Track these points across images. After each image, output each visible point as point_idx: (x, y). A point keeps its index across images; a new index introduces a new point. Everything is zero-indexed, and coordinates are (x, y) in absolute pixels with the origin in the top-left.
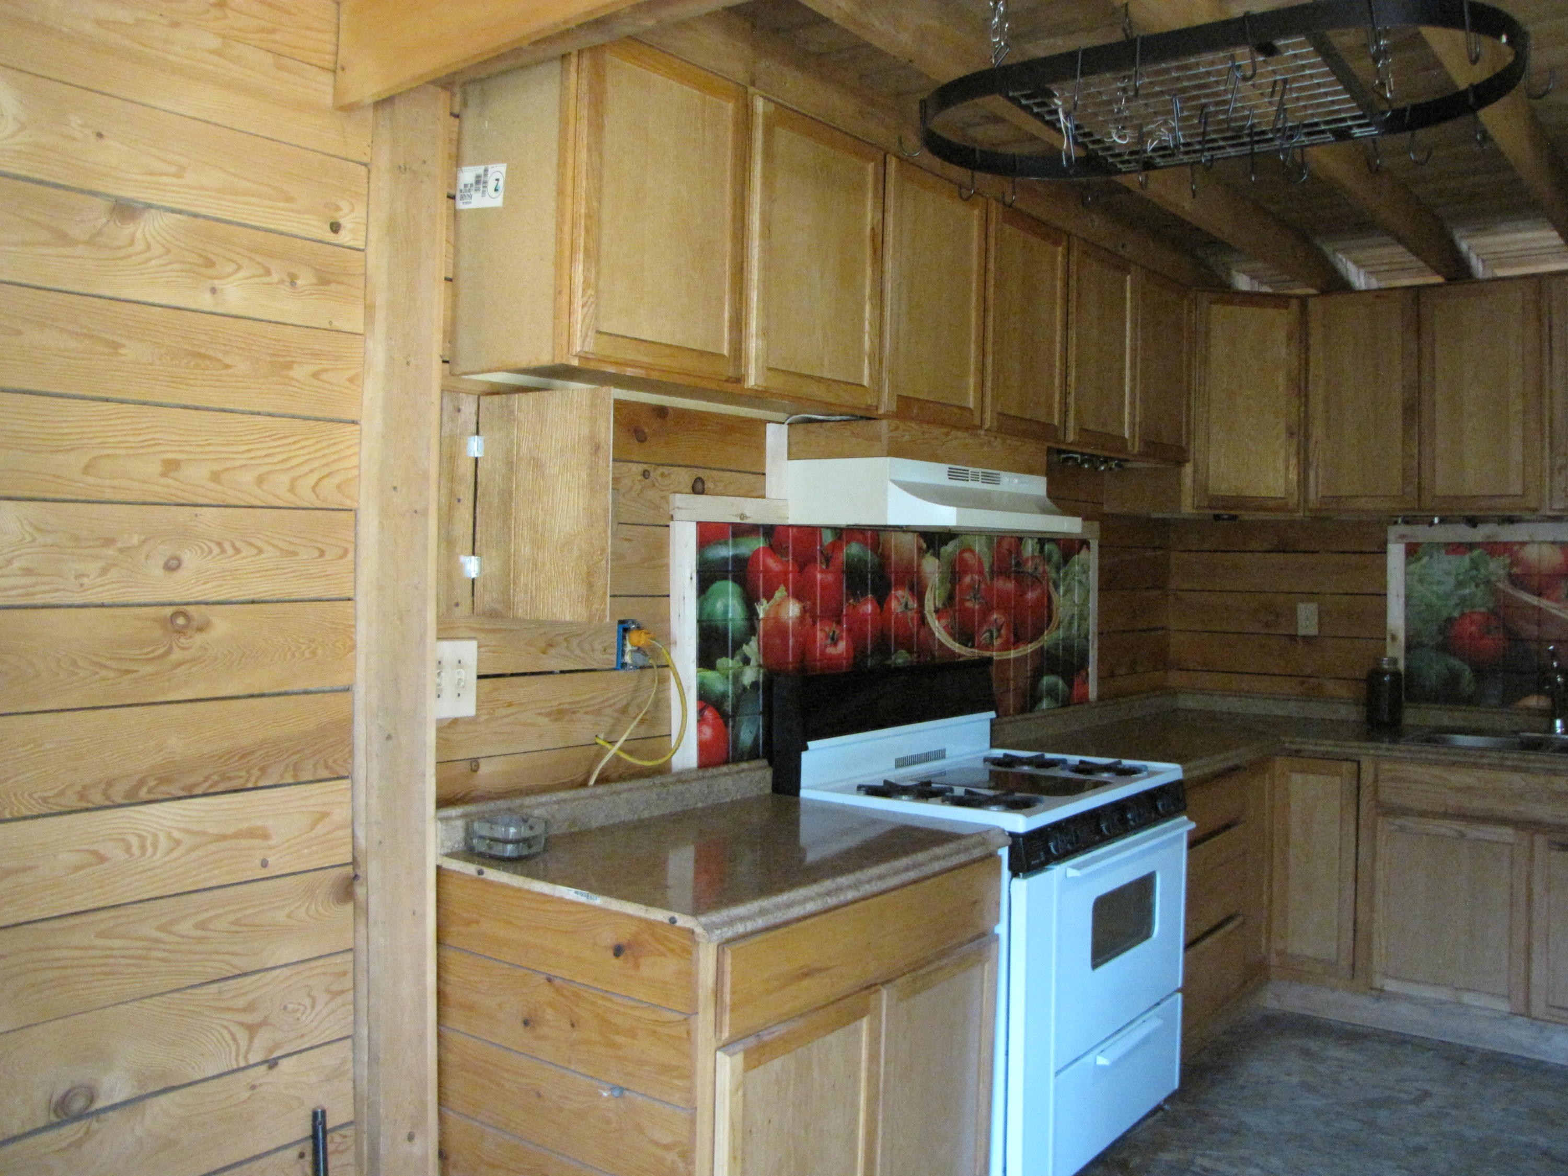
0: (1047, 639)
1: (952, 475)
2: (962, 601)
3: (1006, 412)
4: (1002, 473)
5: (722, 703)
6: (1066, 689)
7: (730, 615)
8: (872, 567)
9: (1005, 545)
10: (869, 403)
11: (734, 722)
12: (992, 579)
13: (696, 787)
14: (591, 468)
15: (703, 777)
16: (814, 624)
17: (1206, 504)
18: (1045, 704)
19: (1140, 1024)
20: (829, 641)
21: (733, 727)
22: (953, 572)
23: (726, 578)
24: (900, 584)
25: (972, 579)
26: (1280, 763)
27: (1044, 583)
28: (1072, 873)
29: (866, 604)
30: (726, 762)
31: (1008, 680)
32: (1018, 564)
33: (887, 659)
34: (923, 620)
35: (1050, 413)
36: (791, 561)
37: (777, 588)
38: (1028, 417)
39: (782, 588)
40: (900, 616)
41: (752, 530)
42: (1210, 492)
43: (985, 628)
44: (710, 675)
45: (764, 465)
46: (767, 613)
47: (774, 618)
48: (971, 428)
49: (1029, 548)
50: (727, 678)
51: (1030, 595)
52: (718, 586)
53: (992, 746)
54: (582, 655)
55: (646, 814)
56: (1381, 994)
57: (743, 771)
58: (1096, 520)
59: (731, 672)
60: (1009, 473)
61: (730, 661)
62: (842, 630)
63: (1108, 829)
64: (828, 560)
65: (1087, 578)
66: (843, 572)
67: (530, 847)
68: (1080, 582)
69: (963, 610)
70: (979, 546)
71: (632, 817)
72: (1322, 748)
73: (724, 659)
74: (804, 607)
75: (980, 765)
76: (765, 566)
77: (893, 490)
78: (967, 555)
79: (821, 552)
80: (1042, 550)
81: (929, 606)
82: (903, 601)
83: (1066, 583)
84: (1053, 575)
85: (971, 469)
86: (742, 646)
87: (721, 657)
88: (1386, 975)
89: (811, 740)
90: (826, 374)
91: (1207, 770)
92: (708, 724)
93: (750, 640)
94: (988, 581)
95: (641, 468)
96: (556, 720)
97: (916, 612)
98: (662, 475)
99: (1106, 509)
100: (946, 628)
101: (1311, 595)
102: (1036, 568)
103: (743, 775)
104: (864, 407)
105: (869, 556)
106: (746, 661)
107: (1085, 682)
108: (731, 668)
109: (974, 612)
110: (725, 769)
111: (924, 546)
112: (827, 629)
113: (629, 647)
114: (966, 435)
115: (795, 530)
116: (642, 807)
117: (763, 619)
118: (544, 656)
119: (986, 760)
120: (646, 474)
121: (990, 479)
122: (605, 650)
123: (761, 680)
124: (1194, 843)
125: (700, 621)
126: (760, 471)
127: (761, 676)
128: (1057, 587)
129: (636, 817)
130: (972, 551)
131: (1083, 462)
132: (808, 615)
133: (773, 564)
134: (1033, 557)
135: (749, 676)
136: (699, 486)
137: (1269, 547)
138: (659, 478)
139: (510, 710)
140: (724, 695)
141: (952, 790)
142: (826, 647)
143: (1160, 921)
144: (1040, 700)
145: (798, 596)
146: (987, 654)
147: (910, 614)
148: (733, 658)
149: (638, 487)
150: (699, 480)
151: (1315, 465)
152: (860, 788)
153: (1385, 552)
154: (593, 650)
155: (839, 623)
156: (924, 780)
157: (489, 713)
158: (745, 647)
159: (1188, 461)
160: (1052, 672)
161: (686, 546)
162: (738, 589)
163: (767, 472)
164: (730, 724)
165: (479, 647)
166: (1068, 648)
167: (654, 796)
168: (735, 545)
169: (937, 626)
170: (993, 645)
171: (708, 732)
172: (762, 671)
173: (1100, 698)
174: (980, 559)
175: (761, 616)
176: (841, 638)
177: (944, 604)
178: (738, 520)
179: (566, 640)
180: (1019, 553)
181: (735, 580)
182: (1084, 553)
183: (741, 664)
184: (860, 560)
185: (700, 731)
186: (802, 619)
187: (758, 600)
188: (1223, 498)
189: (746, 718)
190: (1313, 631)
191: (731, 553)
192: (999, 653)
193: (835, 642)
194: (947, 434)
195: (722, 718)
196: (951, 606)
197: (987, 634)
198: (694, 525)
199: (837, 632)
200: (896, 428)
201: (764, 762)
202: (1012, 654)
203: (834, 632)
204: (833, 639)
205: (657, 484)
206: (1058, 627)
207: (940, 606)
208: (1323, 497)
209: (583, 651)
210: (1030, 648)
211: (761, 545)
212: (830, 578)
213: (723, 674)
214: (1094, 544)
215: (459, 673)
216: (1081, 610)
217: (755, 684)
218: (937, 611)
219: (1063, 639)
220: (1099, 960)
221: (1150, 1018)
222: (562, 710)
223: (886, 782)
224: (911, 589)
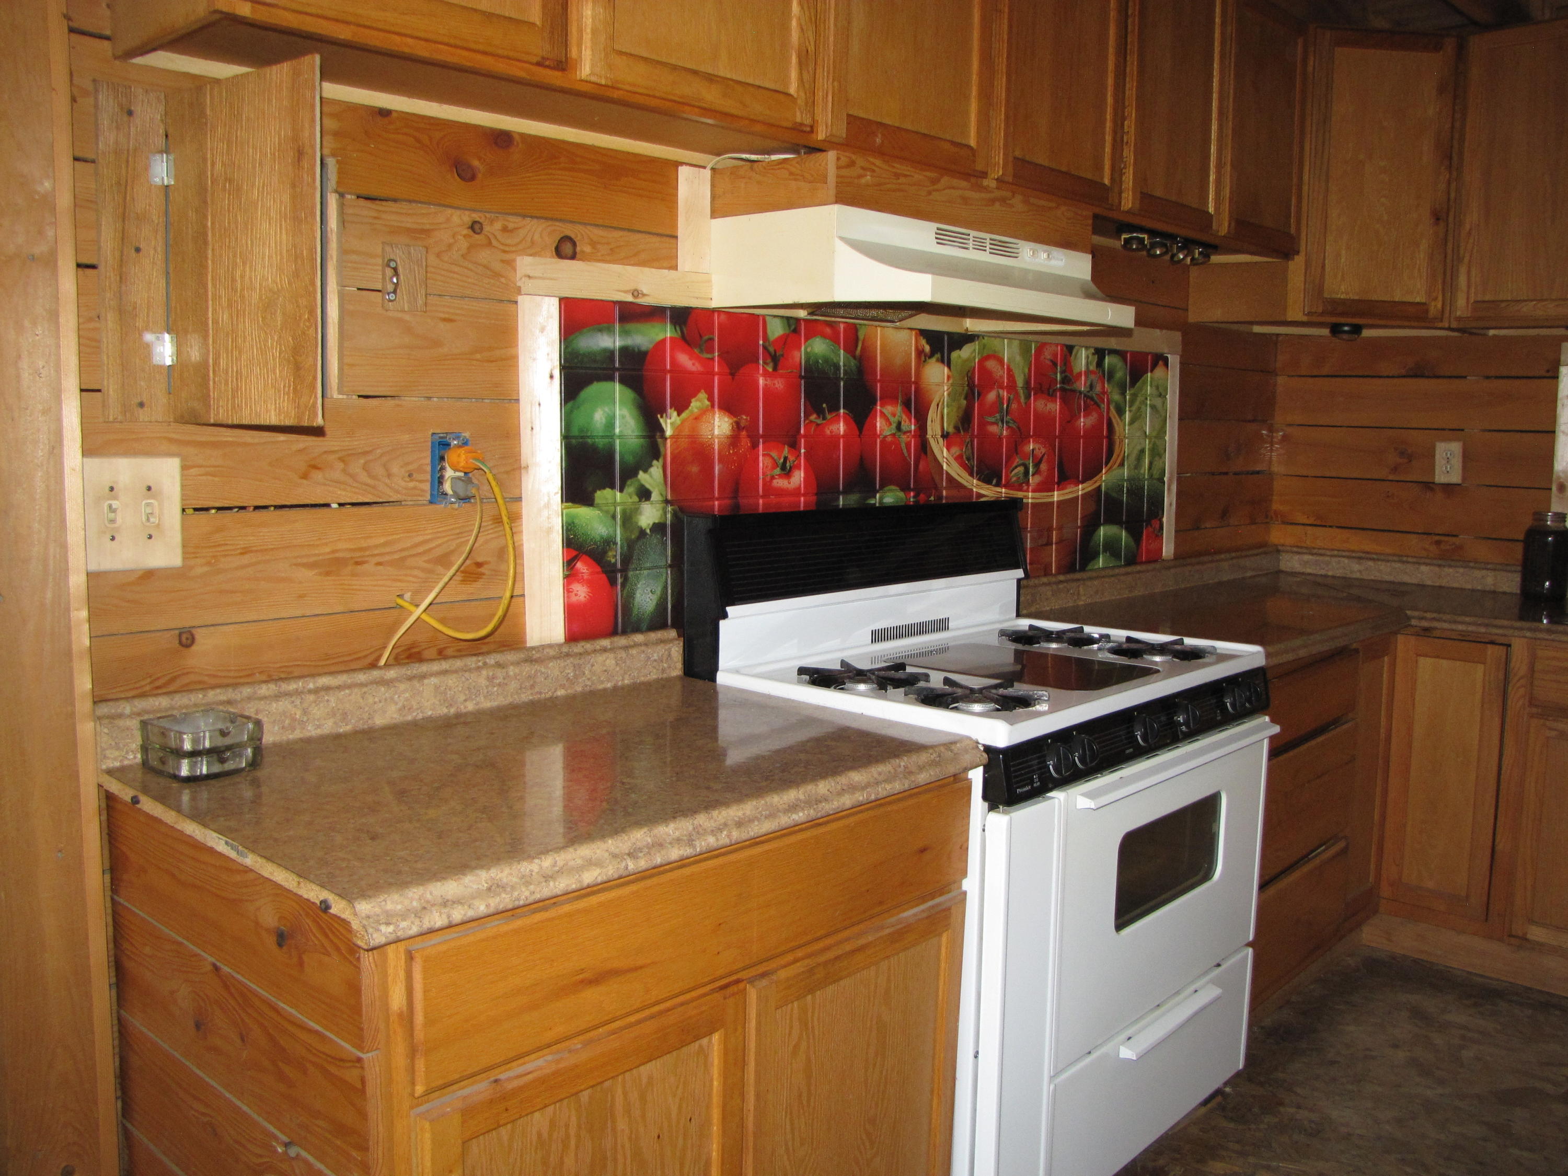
0: (1105, 478)
1: (941, 237)
2: (983, 425)
3: (1027, 158)
4: (1021, 243)
5: (605, 552)
6: (1132, 543)
7: (617, 431)
8: (846, 372)
9: (1047, 355)
10: (798, 120)
11: (626, 579)
12: (1028, 397)
13: (554, 669)
14: (294, 186)
15: (568, 655)
16: (755, 446)
17: (1320, 310)
18: (1101, 562)
19: (1190, 995)
20: (778, 471)
21: (623, 585)
22: (971, 386)
23: (611, 378)
24: (890, 398)
25: (998, 395)
26: (1404, 644)
27: (1104, 406)
28: (1084, 803)
29: (836, 420)
30: (614, 633)
31: (1050, 529)
32: (1065, 380)
33: (870, 498)
34: (923, 447)
35: (1099, 167)
36: (716, 359)
37: (694, 395)
38: (1064, 169)
39: (703, 395)
40: (889, 439)
41: (654, 313)
42: (1326, 295)
43: (1018, 461)
44: (582, 512)
45: (675, 226)
46: (678, 429)
47: (690, 437)
48: (974, 176)
49: (1082, 359)
50: (614, 517)
51: (1083, 422)
52: (595, 389)
53: (1019, 615)
54: (369, 481)
55: (470, 706)
56: (1523, 942)
57: (636, 645)
58: (1178, 330)
59: (618, 509)
60: (1032, 245)
61: (618, 494)
62: (799, 456)
63: (1144, 738)
64: (775, 359)
65: (1164, 403)
66: (801, 377)
67: (222, 761)
68: (1153, 407)
69: (983, 434)
70: (1009, 352)
71: (445, 710)
72: (1460, 627)
73: (607, 492)
74: (738, 423)
75: (994, 640)
76: (674, 362)
77: (843, 250)
78: (991, 364)
79: (764, 347)
80: (1100, 364)
81: (933, 429)
82: (894, 420)
83: (1134, 408)
84: (1116, 397)
85: (973, 233)
86: (636, 474)
87: (603, 487)
88: (1531, 921)
89: (733, 603)
90: (724, 71)
91: (1302, 653)
92: (581, 581)
93: (651, 466)
94: (1022, 400)
95: (467, 217)
96: (328, 574)
97: (914, 436)
98: (505, 229)
99: (1192, 318)
100: (959, 459)
101: (1454, 432)
102: (1091, 387)
103: (634, 652)
104: (789, 125)
105: (842, 357)
106: (644, 494)
107: (1158, 535)
108: (619, 504)
109: (1000, 438)
110: (605, 643)
111: (927, 348)
112: (774, 454)
113: (449, 473)
114: (964, 184)
115: (723, 317)
116: (462, 698)
117: (672, 437)
118: (304, 481)
119: (1003, 633)
120: (475, 227)
121: (1001, 249)
122: (410, 476)
123: (669, 522)
124: (1277, 749)
125: (567, 437)
126: (669, 232)
127: (669, 516)
128: (1120, 412)
129: (453, 711)
130: (1001, 361)
131: (1153, 245)
132: (744, 433)
133: (684, 360)
134: (1088, 372)
135: (649, 516)
136: (567, 248)
137: (1403, 372)
138: (499, 235)
139: (246, 559)
140: (608, 542)
141: (926, 677)
142: (773, 478)
143: (1225, 857)
144: (1095, 556)
145: (728, 407)
146: (1020, 494)
147: (904, 439)
148: (621, 490)
149: (463, 244)
150: (566, 239)
151: (1466, 259)
152: (802, 671)
153: (1555, 377)
154: (389, 476)
155: (794, 446)
156: (899, 661)
157: (209, 564)
158: (641, 475)
159: (1298, 253)
160: (1109, 521)
161: (543, 330)
162: (630, 394)
163: (680, 235)
164: (619, 581)
165: (184, 468)
166: (1136, 491)
167: (483, 682)
168: (625, 333)
169: (944, 455)
170: (1028, 483)
171: (581, 592)
172: (670, 508)
173: (1178, 556)
174: (1009, 370)
175: (669, 433)
176: (798, 467)
177: (956, 428)
178: (629, 298)
179: (341, 459)
180: (1067, 363)
181: (622, 381)
182: (1159, 371)
183: (636, 499)
184: (826, 360)
185: (567, 590)
186: (734, 440)
187: (663, 411)
188: (1343, 302)
189: (646, 572)
190: (1455, 477)
191: (618, 344)
192: (1037, 495)
193: (787, 472)
194: (934, 182)
195: (605, 572)
196: (966, 430)
197: (1021, 469)
198: (555, 302)
199: (791, 458)
200: (852, 164)
201: (673, 633)
202: (1056, 496)
203: (786, 459)
204: (783, 467)
205: (494, 242)
206: (1122, 465)
207: (951, 430)
208: (1476, 302)
209: (370, 476)
210: (1081, 490)
211: (668, 335)
212: (779, 384)
213: (607, 512)
214: (1174, 360)
215: (148, 505)
216: (1154, 444)
217: (658, 528)
218: (945, 436)
219: (1128, 480)
220: (1126, 918)
221: (1203, 987)
222: (337, 559)
223: (843, 663)
224: (907, 405)
